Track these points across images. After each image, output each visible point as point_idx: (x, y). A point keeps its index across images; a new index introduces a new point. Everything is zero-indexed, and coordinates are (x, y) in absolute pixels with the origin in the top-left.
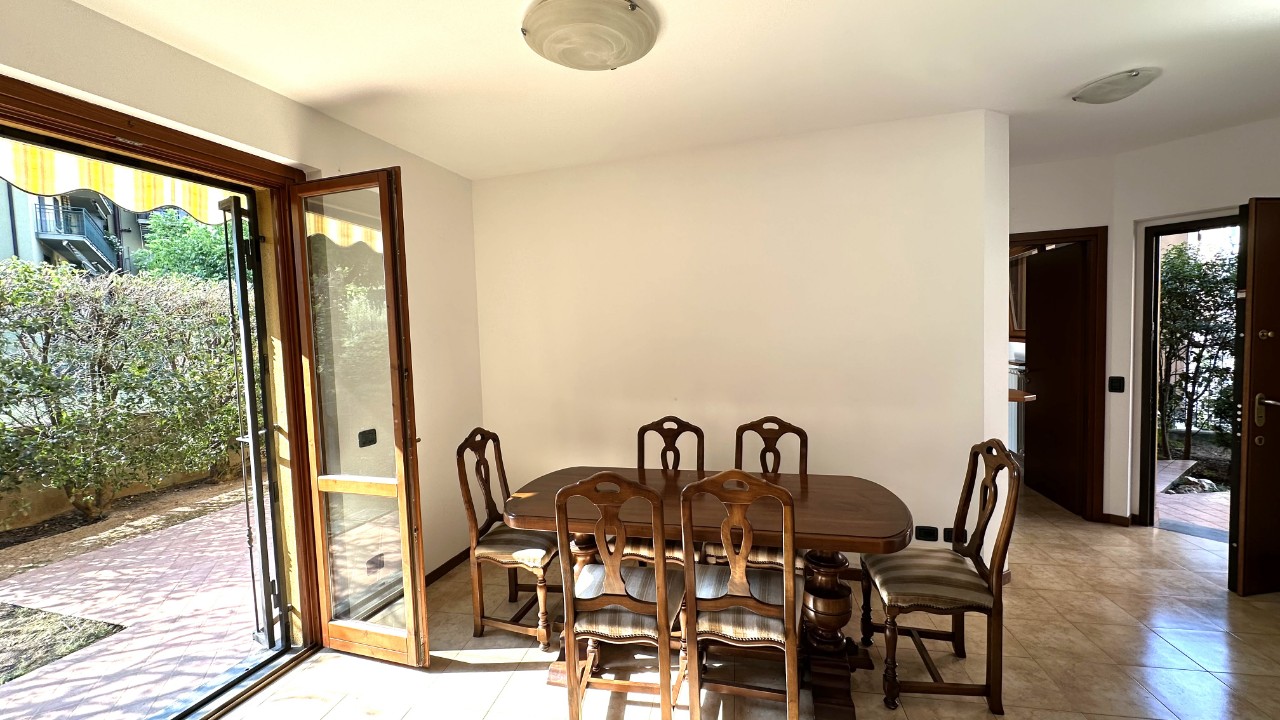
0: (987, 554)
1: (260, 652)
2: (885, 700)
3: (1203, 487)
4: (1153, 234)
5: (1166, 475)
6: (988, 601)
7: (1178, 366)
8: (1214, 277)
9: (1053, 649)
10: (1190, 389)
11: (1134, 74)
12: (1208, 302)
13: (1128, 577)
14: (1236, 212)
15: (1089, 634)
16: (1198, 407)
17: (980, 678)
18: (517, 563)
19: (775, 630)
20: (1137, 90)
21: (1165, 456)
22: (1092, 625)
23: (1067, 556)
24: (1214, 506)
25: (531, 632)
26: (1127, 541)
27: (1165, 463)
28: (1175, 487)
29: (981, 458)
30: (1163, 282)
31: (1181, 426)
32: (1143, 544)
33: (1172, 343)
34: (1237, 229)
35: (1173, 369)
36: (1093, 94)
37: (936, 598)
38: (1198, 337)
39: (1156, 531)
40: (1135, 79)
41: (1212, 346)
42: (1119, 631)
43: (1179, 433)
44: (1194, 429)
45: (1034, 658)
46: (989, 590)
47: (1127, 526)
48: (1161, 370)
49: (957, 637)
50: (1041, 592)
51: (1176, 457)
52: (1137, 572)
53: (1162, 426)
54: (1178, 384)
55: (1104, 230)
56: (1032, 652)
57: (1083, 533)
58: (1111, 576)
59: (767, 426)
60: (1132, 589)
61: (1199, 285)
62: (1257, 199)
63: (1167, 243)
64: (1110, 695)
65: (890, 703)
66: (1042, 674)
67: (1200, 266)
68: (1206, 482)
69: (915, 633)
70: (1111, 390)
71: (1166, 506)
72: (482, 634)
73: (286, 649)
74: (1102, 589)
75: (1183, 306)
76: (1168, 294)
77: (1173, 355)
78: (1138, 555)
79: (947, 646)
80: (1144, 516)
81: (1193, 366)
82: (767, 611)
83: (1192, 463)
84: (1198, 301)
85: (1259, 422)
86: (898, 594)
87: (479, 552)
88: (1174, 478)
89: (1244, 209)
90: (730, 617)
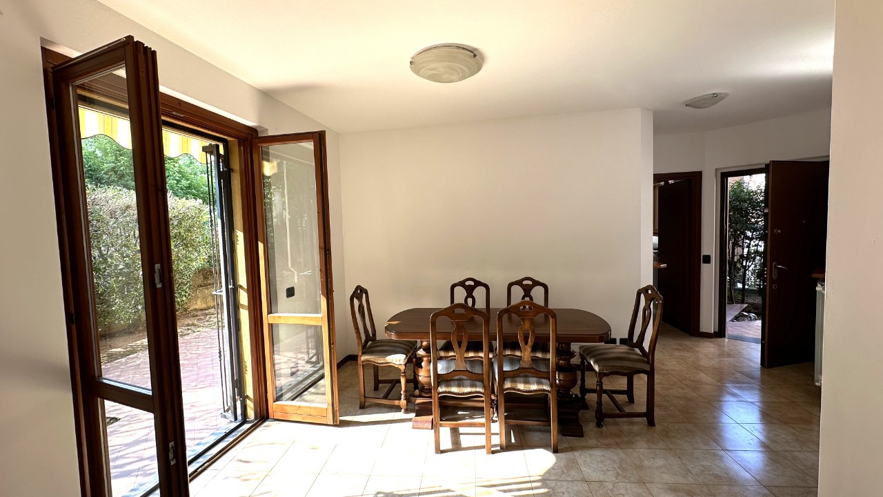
0: (646, 345)
1: (227, 424)
2: (597, 424)
3: (750, 317)
4: (725, 176)
5: (732, 312)
6: (647, 368)
7: (738, 250)
8: (757, 200)
9: (677, 397)
10: (744, 264)
11: (715, 95)
12: (753, 213)
13: (713, 362)
14: (764, 166)
15: (695, 389)
16: (749, 273)
17: (644, 409)
18: (389, 363)
19: (545, 384)
20: (717, 103)
21: (731, 301)
22: (696, 385)
23: (682, 354)
24: (755, 328)
25: (396, 402)
26: (712, 345)
27: (731, 306)
28: (737, 318)
29: (642, 295)
30: (730, 202)
31: (740, 286)
32: (719, 346)
33: (735, 237)
34: (764, 175)
35: (736, 253)
36: (695, 104)
37: (622, 367)
38: (749, 234)
39: (726, 340)
40: (716, 97)
41: (756, 239)
42: (708, 387)
43: (739, 289)
44: (746, 287)
45: (668, 401)
46: (648, 362)
47: (712, 338)
48: (729, 252)
49: (629, 392)
50: (670, 372)
51: (737, 303)
52: (718, 360)
53: (730, 285)
54: (738, 260)
55: (700, 173)
56: (667, 399)
57: (689, 342)
58: (704, 362)
59: (525, 282)
60: (715, 368)
61: (749, 204)
62: (773, 161)
63: (732, 181)
64: (705, 415)
65: (599, 425)
66: (672, 408)
67: (749, 193)
68: (752, 315)
69: (609, 392)
70: (704, 263)
71: (732, 328)
72: (363, 407)
73: (244, 421)
74: (698, 368)
75: (741, 216)
76: (732, 208)
77: (735, 244)
78: (717, 352)
79: (624, 398)
80: (721, 333)
81: (746, 250)
82: (540, 376)
83: (746, 305)
84: (749, 213)
85: (775, 277)
86: (603, 366)
87: (364, 358)
88: (736, 313)
89: (767, 165)
90: (522, 379)
